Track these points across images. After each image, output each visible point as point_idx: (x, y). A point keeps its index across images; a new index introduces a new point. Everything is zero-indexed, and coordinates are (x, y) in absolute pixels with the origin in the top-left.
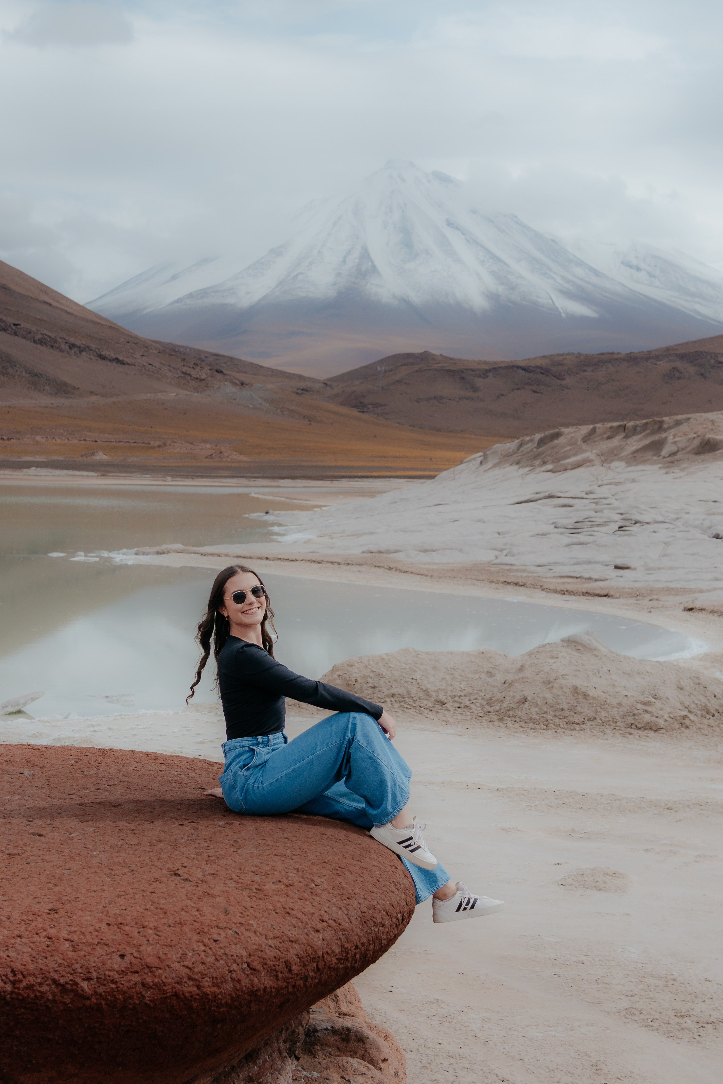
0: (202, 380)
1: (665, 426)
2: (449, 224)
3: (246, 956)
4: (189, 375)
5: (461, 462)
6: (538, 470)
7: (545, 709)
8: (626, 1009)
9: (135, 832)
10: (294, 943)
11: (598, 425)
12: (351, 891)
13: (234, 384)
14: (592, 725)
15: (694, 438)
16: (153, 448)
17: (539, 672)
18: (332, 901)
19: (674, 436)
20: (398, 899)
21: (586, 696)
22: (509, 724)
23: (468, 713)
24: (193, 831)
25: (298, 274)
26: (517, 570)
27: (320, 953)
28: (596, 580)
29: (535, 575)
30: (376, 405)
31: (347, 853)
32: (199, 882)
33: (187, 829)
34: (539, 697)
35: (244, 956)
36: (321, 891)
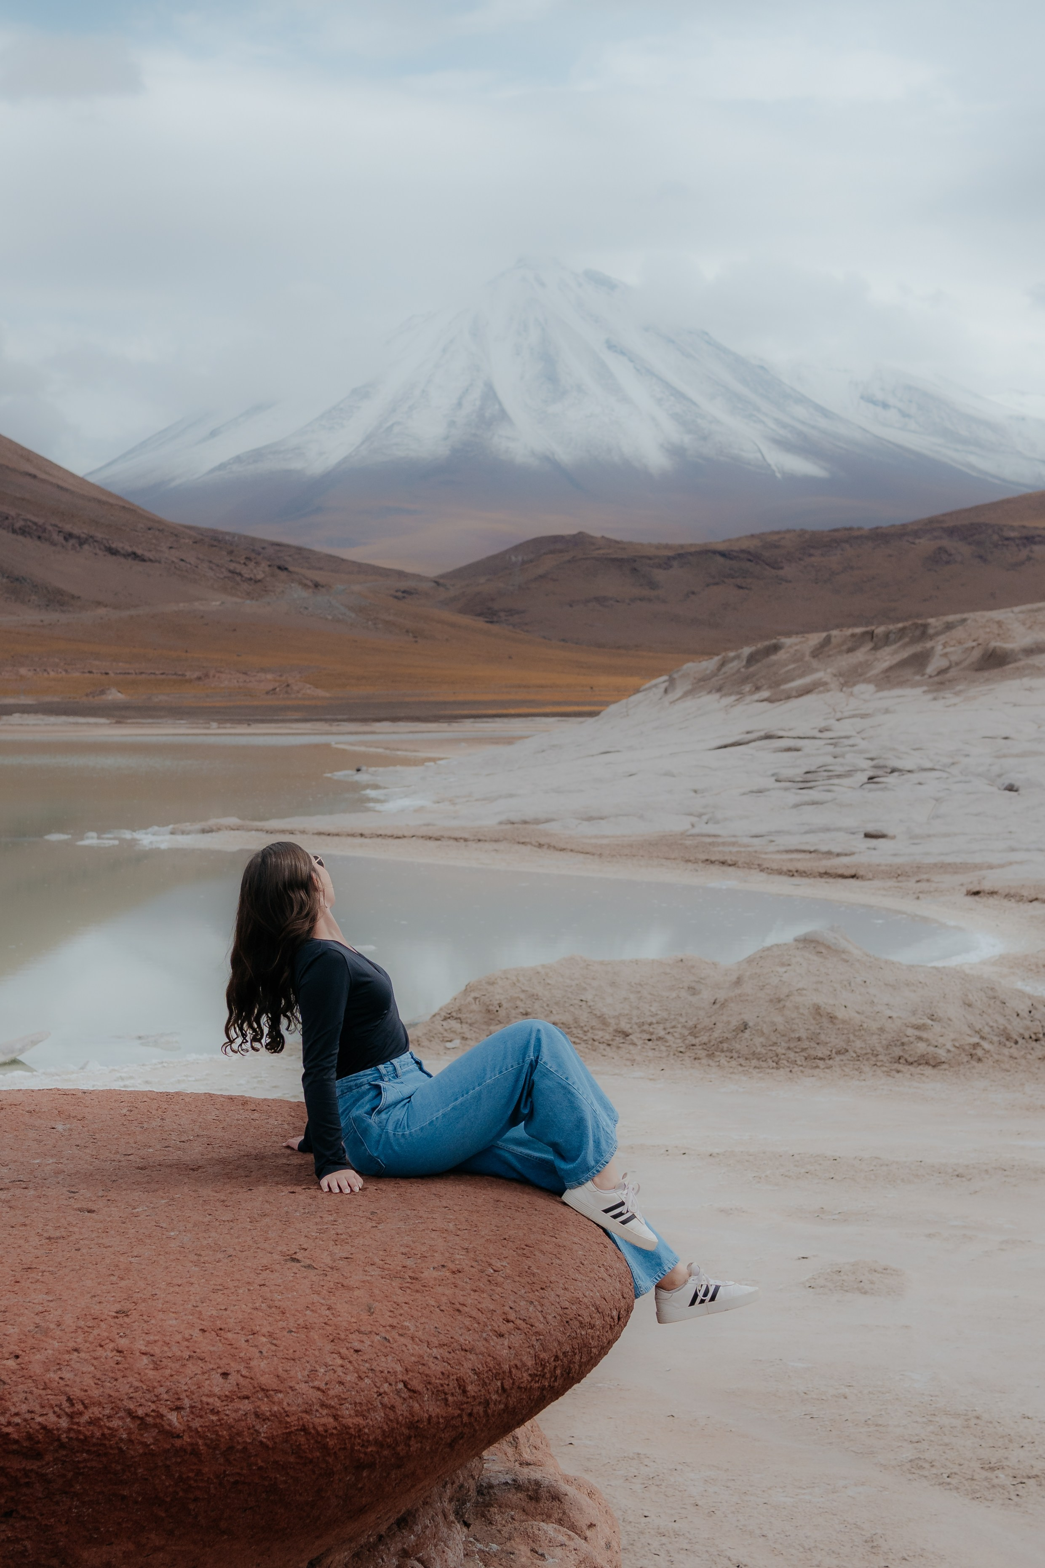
0: (257, 581)
1: (931, 631)
2: (611, 346)
3: (402, 1372)
4: (240, 574)
5: (637, 691)
6: (748, 699)
7: (774, 1039)
8: (911, 1461)
9: (226, 1203)
10: (468, 1353)
11: (834, 633)
12: (545, 1279)
13: (305, 586)
14: (842, 1060)
15: (973, 648)
16: (190, 681)
17: (764, 986)
18: (519, 1293)
19: (945, 645)
20: (611, 1289)
21: (832, 1018)
22: (723, 1061)
23: (663, 1048)
24: (310, 1201)
25: (392, 425)
26: (724, 844)
27: (506, 1367)
28: (838, 855)
29: (750, 849)
30: (511, 612)
31: (535, 1225)
32: (328, 1269)
33: (302, 1197)
34: (765, 1022)
35: (399, 1372)
36: (502, 1279)
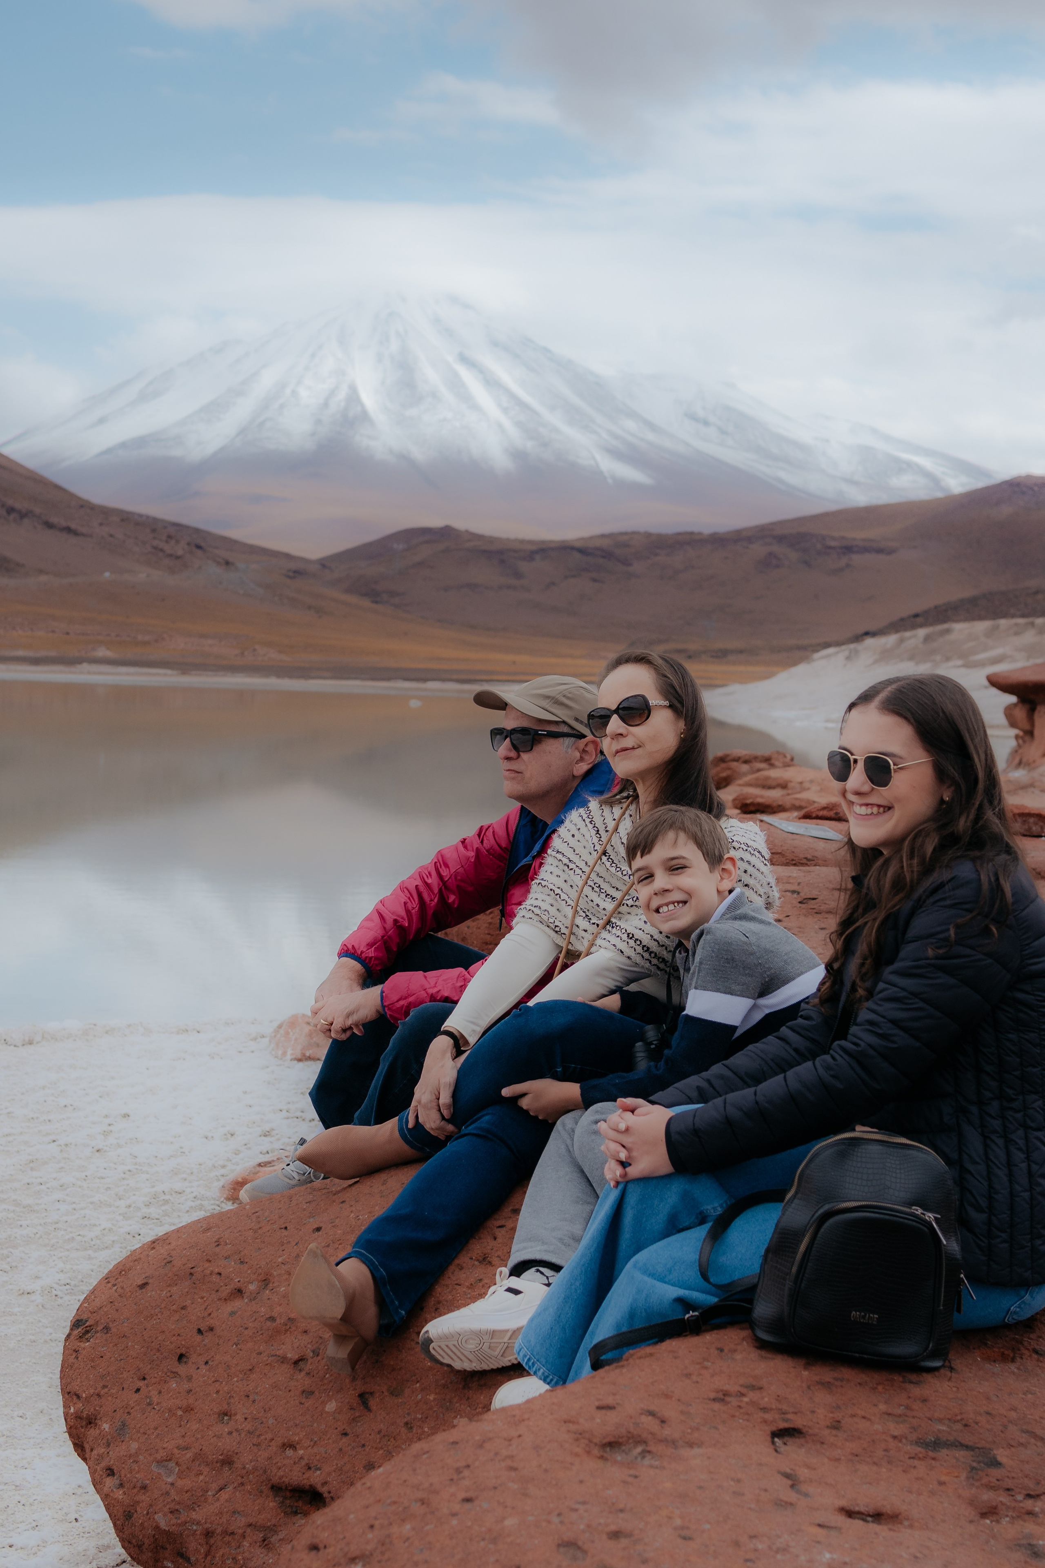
0: (178, 558)
2: (463, 359)
4: (162, 550)
13: (218, 563)
25: (264, 420)
30: (392, 594)
